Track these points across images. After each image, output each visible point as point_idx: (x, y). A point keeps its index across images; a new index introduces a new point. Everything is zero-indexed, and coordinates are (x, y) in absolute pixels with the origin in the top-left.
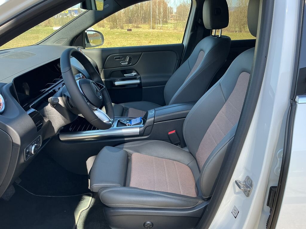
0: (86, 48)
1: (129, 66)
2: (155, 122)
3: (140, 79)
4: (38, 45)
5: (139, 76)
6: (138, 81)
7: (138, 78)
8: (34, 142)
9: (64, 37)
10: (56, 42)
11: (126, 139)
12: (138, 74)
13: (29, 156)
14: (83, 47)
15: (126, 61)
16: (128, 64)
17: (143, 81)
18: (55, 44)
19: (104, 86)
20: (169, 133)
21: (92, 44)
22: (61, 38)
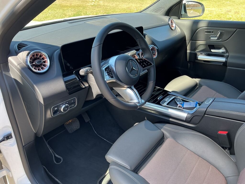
0: (181, 19)
1: (218, 41)
2: (206, 114)
3: (227, 57)
4: (141, 12)
5: (227, 54)
6: (223, 60)
7: (226, 55)
8: (66, 102)
9: (162, 7)
10: (155, 11)
11: (171, 119)
12: (227, 51)
13: (58, 113)
14: (178, 17)
15: (217, 35)
16: (217, 39)
17: (230, 60)
18: (153, 13)
19: (153, 64)
20: (219, 133)
21: (189, 15)
22: (159, 8)
